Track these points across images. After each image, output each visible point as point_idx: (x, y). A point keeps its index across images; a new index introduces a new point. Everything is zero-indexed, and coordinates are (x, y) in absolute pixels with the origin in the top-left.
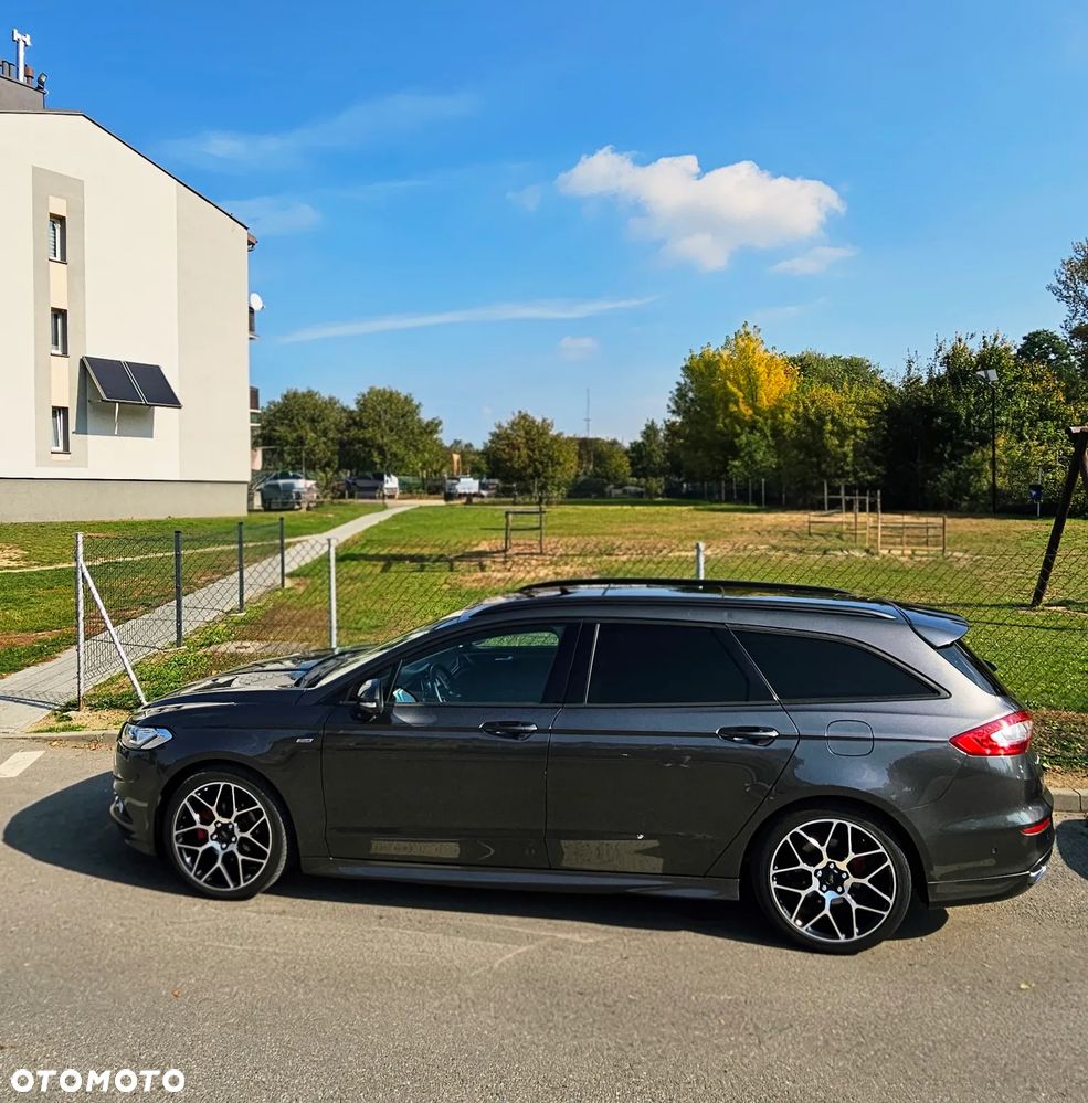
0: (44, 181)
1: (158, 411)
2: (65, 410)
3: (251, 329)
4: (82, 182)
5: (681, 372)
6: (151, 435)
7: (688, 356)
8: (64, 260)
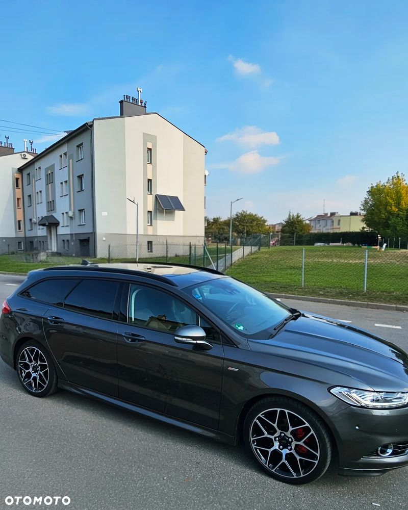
0: (146, 137)
1: (177, 212)
2: (151, 212)
3: (205, 182)
4: (156, 137)
5: (367, 193)
6: (174, 220)
7: (370, 186)
8: (151, 163)
